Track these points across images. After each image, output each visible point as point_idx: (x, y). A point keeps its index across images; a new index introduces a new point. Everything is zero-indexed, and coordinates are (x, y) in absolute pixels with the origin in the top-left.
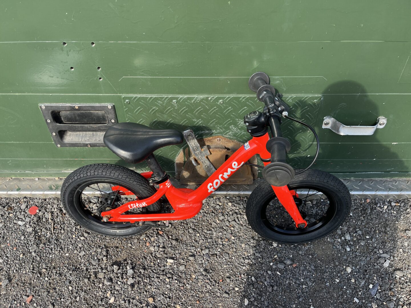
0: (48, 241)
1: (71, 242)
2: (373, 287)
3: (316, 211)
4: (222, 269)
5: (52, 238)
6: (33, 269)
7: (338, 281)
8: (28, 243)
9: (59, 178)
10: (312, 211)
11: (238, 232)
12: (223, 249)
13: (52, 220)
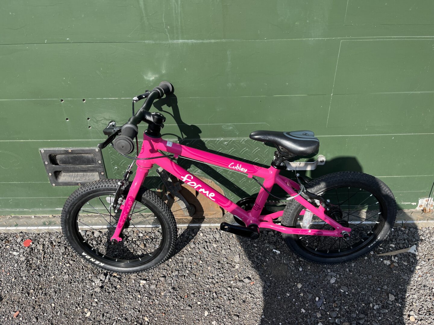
0: (38, 267)
1: (58, 268)
2: (319, 299)
3: (277, 239)
4: (189, 287)
5: (42, 265)
6: (22, 290)
7: (289, 295)
8: (20, 270)
9: (52, 215)
10: (272, 239)
11: (207, 257)
12: (191, 271)
13: (43, 251)
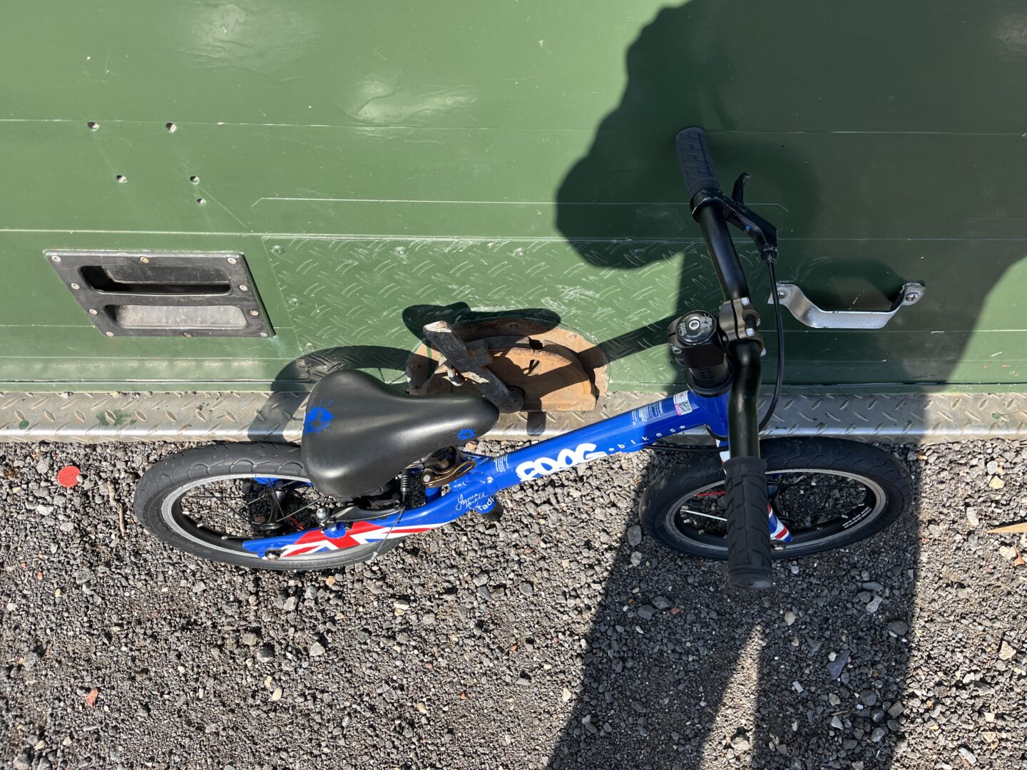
0: (116, 555)
1: (170, 558)
2: (837, 657)
4: (517, 620)
5: (125, 549)
6: (90, 627)
7: (764, 644)
8: (68, 563)
11: (556, 530)
12: (520, 573)
13: (118, 501)
